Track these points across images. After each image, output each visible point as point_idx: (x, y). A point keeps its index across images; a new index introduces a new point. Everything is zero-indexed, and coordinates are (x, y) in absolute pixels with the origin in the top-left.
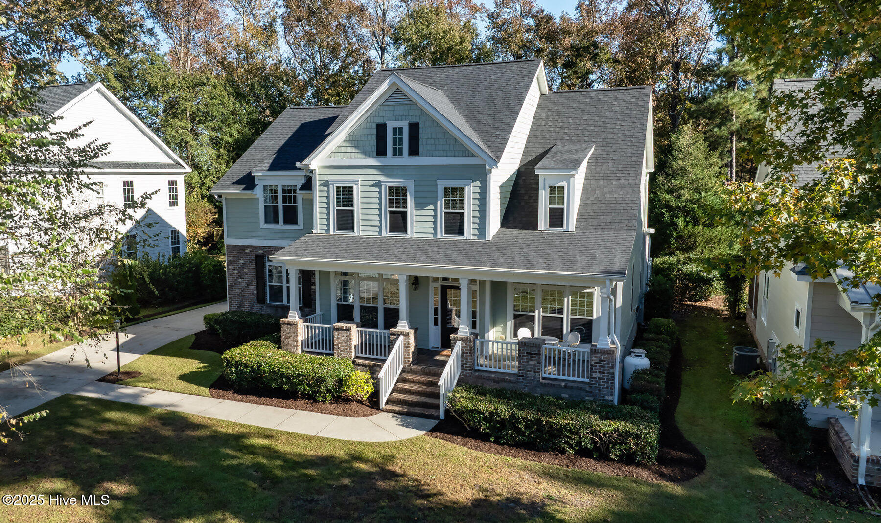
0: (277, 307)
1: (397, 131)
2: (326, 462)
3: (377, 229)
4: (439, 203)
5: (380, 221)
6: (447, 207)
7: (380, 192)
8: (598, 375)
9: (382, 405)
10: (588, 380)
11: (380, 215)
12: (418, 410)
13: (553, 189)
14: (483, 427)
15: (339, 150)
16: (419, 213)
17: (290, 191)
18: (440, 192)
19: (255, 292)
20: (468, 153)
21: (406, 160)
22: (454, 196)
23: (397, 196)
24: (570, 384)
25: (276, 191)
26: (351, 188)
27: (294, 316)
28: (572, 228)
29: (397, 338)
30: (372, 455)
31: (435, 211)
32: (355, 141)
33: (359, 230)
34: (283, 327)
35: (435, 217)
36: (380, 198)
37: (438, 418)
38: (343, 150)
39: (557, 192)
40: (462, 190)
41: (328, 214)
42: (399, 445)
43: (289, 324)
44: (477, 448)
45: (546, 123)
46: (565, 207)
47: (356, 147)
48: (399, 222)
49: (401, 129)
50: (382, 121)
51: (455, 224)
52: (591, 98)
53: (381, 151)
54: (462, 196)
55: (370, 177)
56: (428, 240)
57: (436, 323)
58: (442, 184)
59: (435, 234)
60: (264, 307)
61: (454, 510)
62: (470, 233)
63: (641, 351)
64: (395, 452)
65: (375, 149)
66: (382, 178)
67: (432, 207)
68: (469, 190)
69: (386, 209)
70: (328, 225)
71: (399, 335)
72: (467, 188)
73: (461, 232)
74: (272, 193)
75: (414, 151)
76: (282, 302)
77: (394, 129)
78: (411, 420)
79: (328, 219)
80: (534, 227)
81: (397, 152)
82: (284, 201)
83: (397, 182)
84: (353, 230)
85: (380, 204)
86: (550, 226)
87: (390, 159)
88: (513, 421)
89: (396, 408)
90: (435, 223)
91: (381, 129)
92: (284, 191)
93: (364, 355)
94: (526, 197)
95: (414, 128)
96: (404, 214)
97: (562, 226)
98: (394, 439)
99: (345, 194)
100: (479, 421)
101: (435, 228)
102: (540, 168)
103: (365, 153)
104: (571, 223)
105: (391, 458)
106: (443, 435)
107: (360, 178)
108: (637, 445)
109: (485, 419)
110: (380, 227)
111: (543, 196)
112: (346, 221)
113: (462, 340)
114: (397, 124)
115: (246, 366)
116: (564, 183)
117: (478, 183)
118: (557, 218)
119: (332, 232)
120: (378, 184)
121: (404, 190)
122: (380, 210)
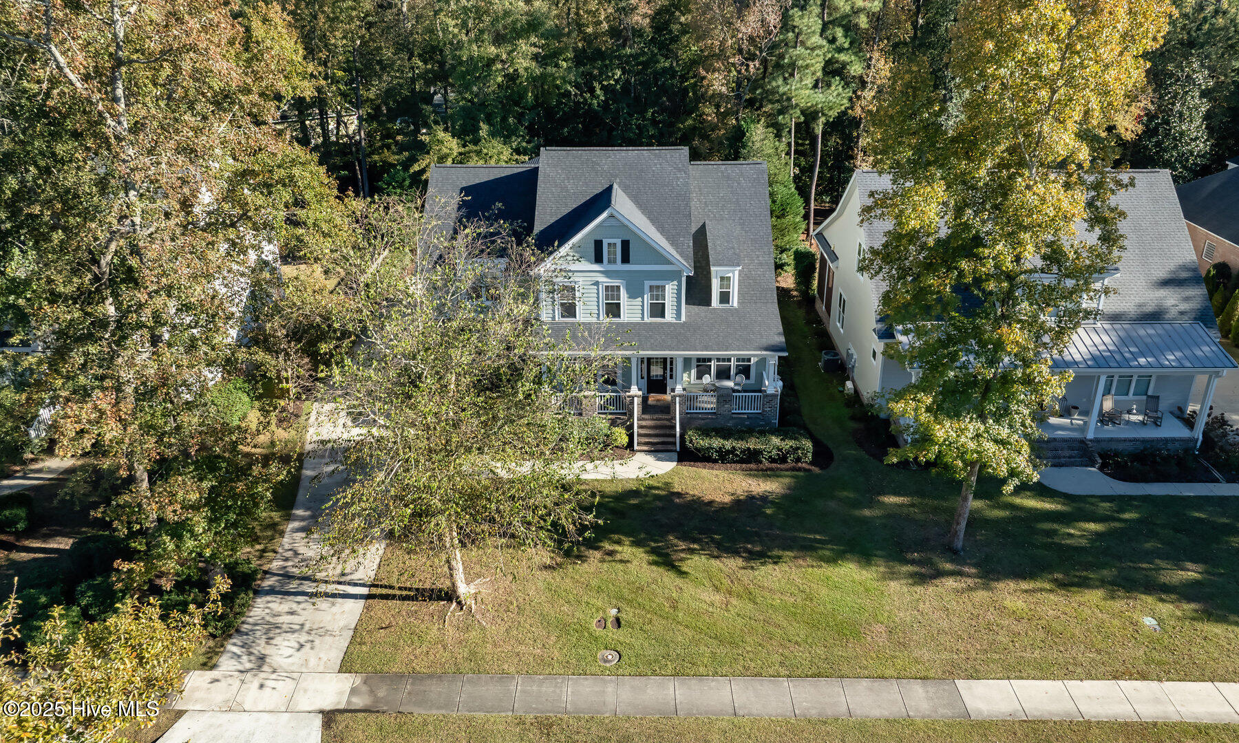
1: (612, 246)
2: (635, 493)
3: (596, 315)
4: (645, 296)
5: (599, 310)
6: (652, 299)
7: (598, 290)
8: (769, 409)
9: (636, 447)
10: (760, 412)
11: (598, 306)
12: (660, 447)
13: (722, 278)
14: (715, 455)
15: (562, 259)
16: (630, 303)
18: (647, 288)
20: (669, 263)
21: (619, 266)
22: (658, 291)
23: (612, 291)
24: (749, 417)
26: (573, 287)
28: (736, 304)
29: (633, 400)
30: (660, 485)
31: (643, 302)
32: (579, 252)
33: (582, 316)
35: (643, 306)
36: (598, 294)
37: (675, 451)
38: (570, 257)
39: (725, 280)
40: (664, 287)
41: (553, 304)
46: (731, 290)
47: (580, 256)
48: (613, 310)
49: (615, 244)
50: (599, 240)
51: (658, 310)
53: (598, 259)
54: (664, 291)
55: (589, 279)
56: (638, 323)
57: (642, 378)
58: (647, 284)
59: (643, 318)
61: (723, 508)
62: (669, 316)
65: (593, 258)
66: (600, 279)
67: (640, 299)
68: (669, 287)
69: (603, 301)
70: (554, 314)
71: (633, 397)
72: (667, 286)
73: (662, 315)
75: (626, 259)
77: (609, 244)
78: (660, 455)
79: (554, 310)
80: (708, 302)
81: (612, 261)
83: (615, 283)
84: (575, 317)
85: (598, 298)
86: (720, 303)
87: (606, 266)
89: (645, 448)
90: (643, 310)
91: (598, 245)
95: (626, 245)
96: (618, 305)
97: (728, 303)
98: (663, 472)
99: (568, 291)
101: (643, 314)
102: (714, 265)
103: (587, 261)
104: (735, 301)
105: (667, 484)
106: (689, 463)
107: (581, 279)
110: (598, 314)
111: (715, 283)
112: (569, 311)
113: (680, 396)
114: (612, 241)
116: (730, 275)
117: (675, 283)
118: (725, 298)
119: (557, 319)
120: (597, 283)
121: (618, 287)
122: (598, 302)
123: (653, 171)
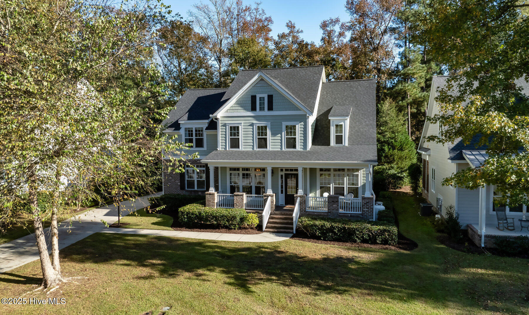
0: (191, 191)
1: (262, 99)
3: (252, 147)
4: (283, 133)
5: (253, 143)
6: (287, 134)
7: (253, 129)
8: (366, 209)
9: (264, 229)
10: (361, 213)
11: (253, 140)
12: (282, 230)
13: (337, 126)
14: (318, 233)
15: (232, 108)
16: (273, 138)
17: (199, 131)
18: (284, 128)
19: (179, 184)
20: (298, 109)
21: (266, 112)
22: (291, 130)
23: (262, 130)
24: (352, 215)
25: (192, 131)
26: (238, 127)
27: (212, 190)
28: (347, 144)
29: (268, 198)
31: (281, 137)
32: (240, 103)
33: (242, 148)
34: (207, 196)
35: (281, 140)
36: (253, 132)
37: (292, 233)
38: (234, 108)
39: (339, 127)
40: (295, 126)
41: (226, 140)
42: (280, 242)
43: (210, 194)
44: (315, 243)
45: (327, 97)
46: (343, 134)
47: (241, 107)
48: (263, 143)
49: (264, 98)
50: (254, 94)
51: (291, 143)
52: (347, 85)
53: (253, 109)
54: (295, 129)
55: (248, 122)
56: (278, 151)
57: (282, 193)
58: (284, 124)
59: (281, 148)
60: (184, 192)
62: (299, 147)
63: (381, 203)
64: (279, 245)
65: (250, 108)
66: (255, 122)
67: (279, 135)
68: (298, 127)
69: (256, 136)
70: (226, 146)
71: (268, 196)
72: (297, 126)
73: (294, 147)
74: (189, 132)
75: (270, 108)
76: (194, 188)
77: (260, 98)
78: (280, 234)
79: (226, 143)
80: (328, 144)
81: (262, 109)
82: (196, 136)
83: (262, 124)
84: (239, 148)
85: (253, 134)
86: (336, 144)
87: (258, 113)
88: (331, 229)
89: (271, 230)
90: (281, 143)
91: (254, 98)
92: (196, 131)
93: (249, 208)
94: (322, 131)
95: (270, 97)
96: (265, 140)
97: (342, 143)
99: (235, 130)
100: (316, 231)
101: (281, 146)
102: (331, 116)
103: (246, 109)
104: (346, 142)
106: (298, 238)
107: (243, 122)
108: (388, 235)
109: (319, 229)
110: (253, 146)
111: (333, 129)
112: (235, 143)
113: (300, 197)
114: (262, 95)
115: (193, 214)
116: (342, 123)
117: (302, 123)
118: (339, 140)
119: (227, 149)
120: (252, 125)
121: (266, 127)
122: (253, 137)
123: (301, 75)
